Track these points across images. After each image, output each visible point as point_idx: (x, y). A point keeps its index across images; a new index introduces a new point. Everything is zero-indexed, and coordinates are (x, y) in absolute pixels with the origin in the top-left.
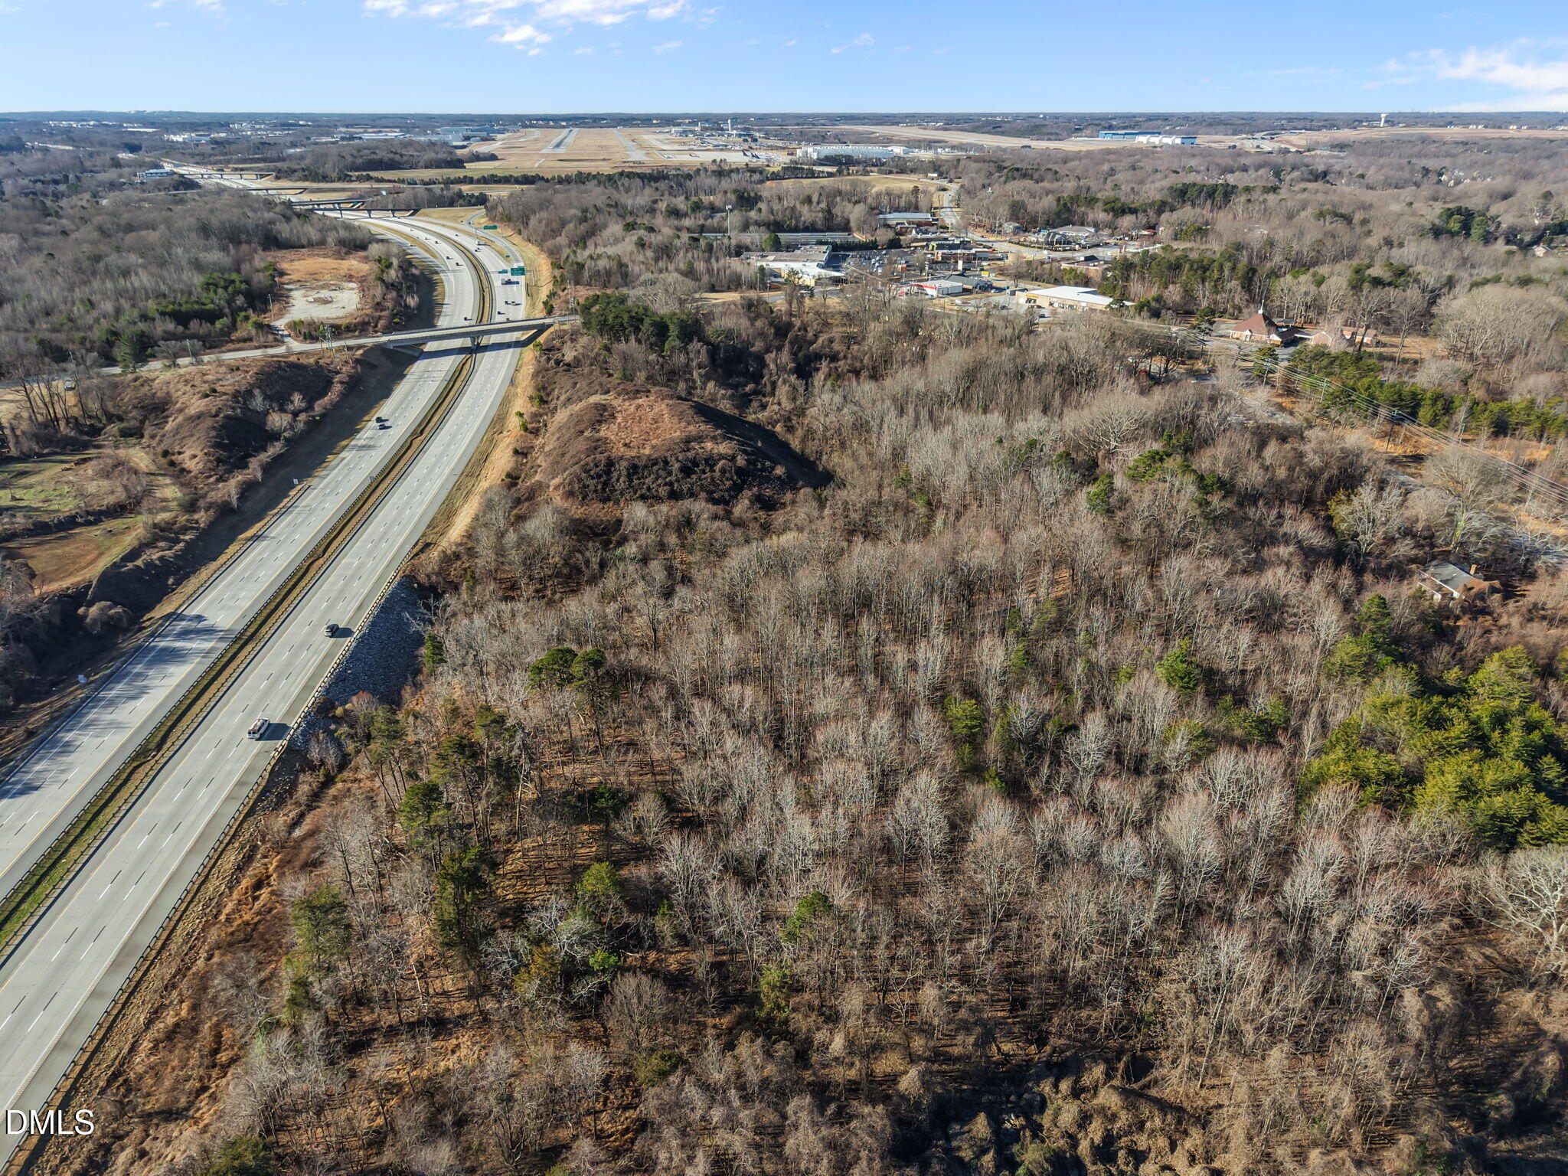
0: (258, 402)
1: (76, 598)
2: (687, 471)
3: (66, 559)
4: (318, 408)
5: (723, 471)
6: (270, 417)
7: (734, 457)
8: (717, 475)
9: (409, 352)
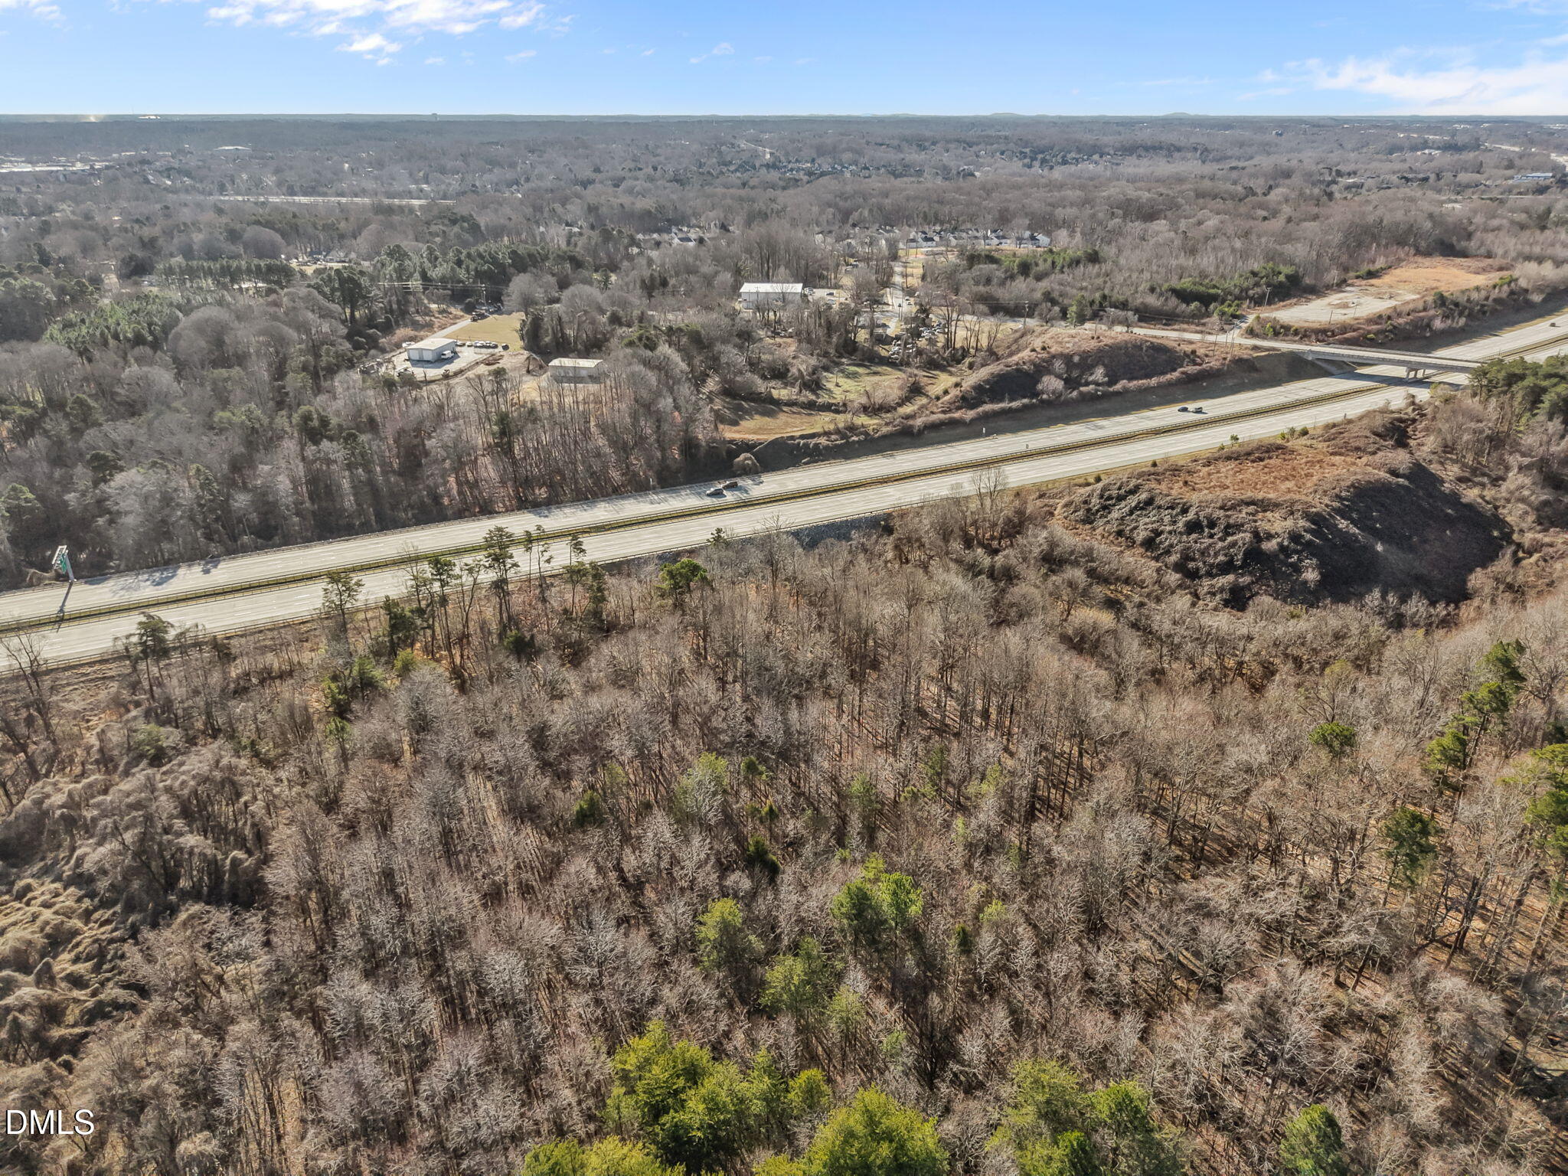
0: (1058, 365)
1: (748, 447)
2: (1194, 527)
3: (787, 424)
4: (1118, 387)
5: (1234, 544)
6: (1045, 379)
7: (1270, 536)
8: (1220, 544)
9: (1332, 369)
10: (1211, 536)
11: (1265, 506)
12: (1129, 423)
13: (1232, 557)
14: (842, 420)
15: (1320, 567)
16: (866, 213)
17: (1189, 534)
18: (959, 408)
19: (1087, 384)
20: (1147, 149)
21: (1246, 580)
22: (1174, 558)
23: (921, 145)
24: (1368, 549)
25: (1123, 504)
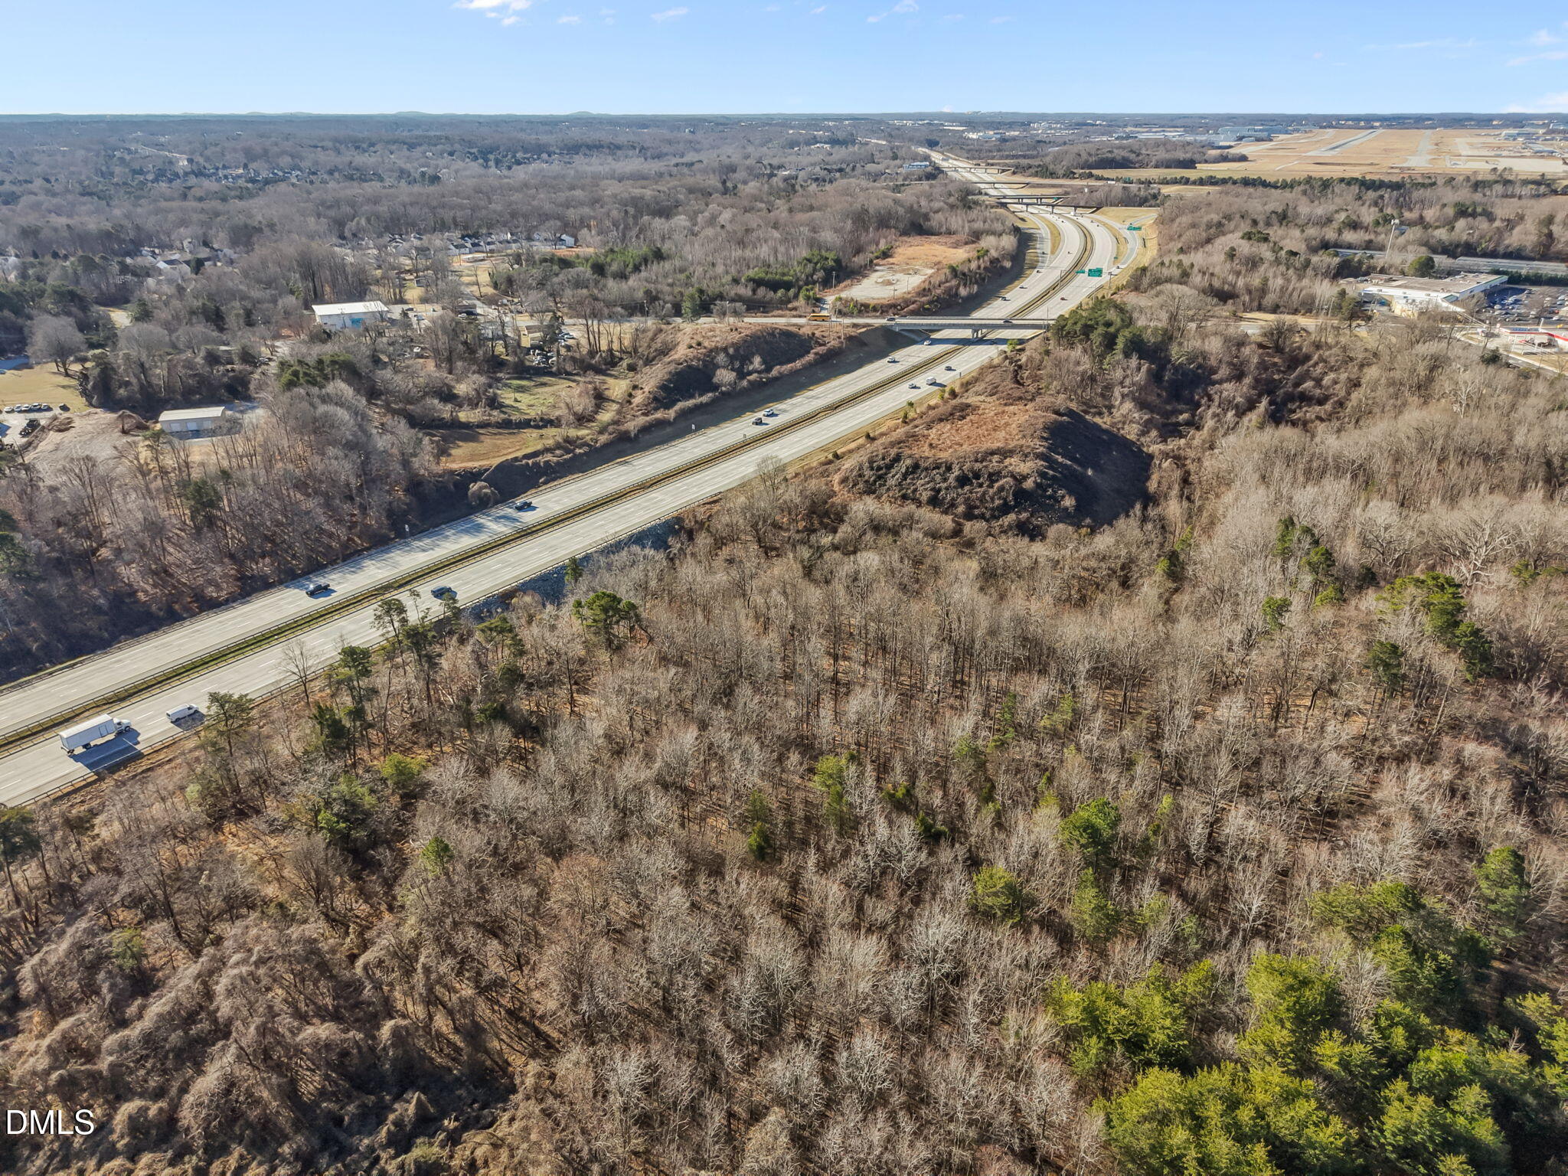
0: (721, 358)
1: (474, 476)
2: (963, 480)
3: (498, 448)
4: (774, 372)
5: (1002, 489)
6: (718, 372)
7: (1025, 478)
8: (991, 491)
9: (913, 336)
10: (981, 485)
11: (1005, 453)
12: (801, 404)
13: (1005, 499)
14: (552, 435)
15: (1071, 493)
16: (363, 222)
17: (962, 487)
18: (656, 409)
19: (750, 373)
20: (589, 147)
21: (1024, 515)
22: (961, 509)
23: (357, 145)
24: (1084, 476)
25: (893, 471)
